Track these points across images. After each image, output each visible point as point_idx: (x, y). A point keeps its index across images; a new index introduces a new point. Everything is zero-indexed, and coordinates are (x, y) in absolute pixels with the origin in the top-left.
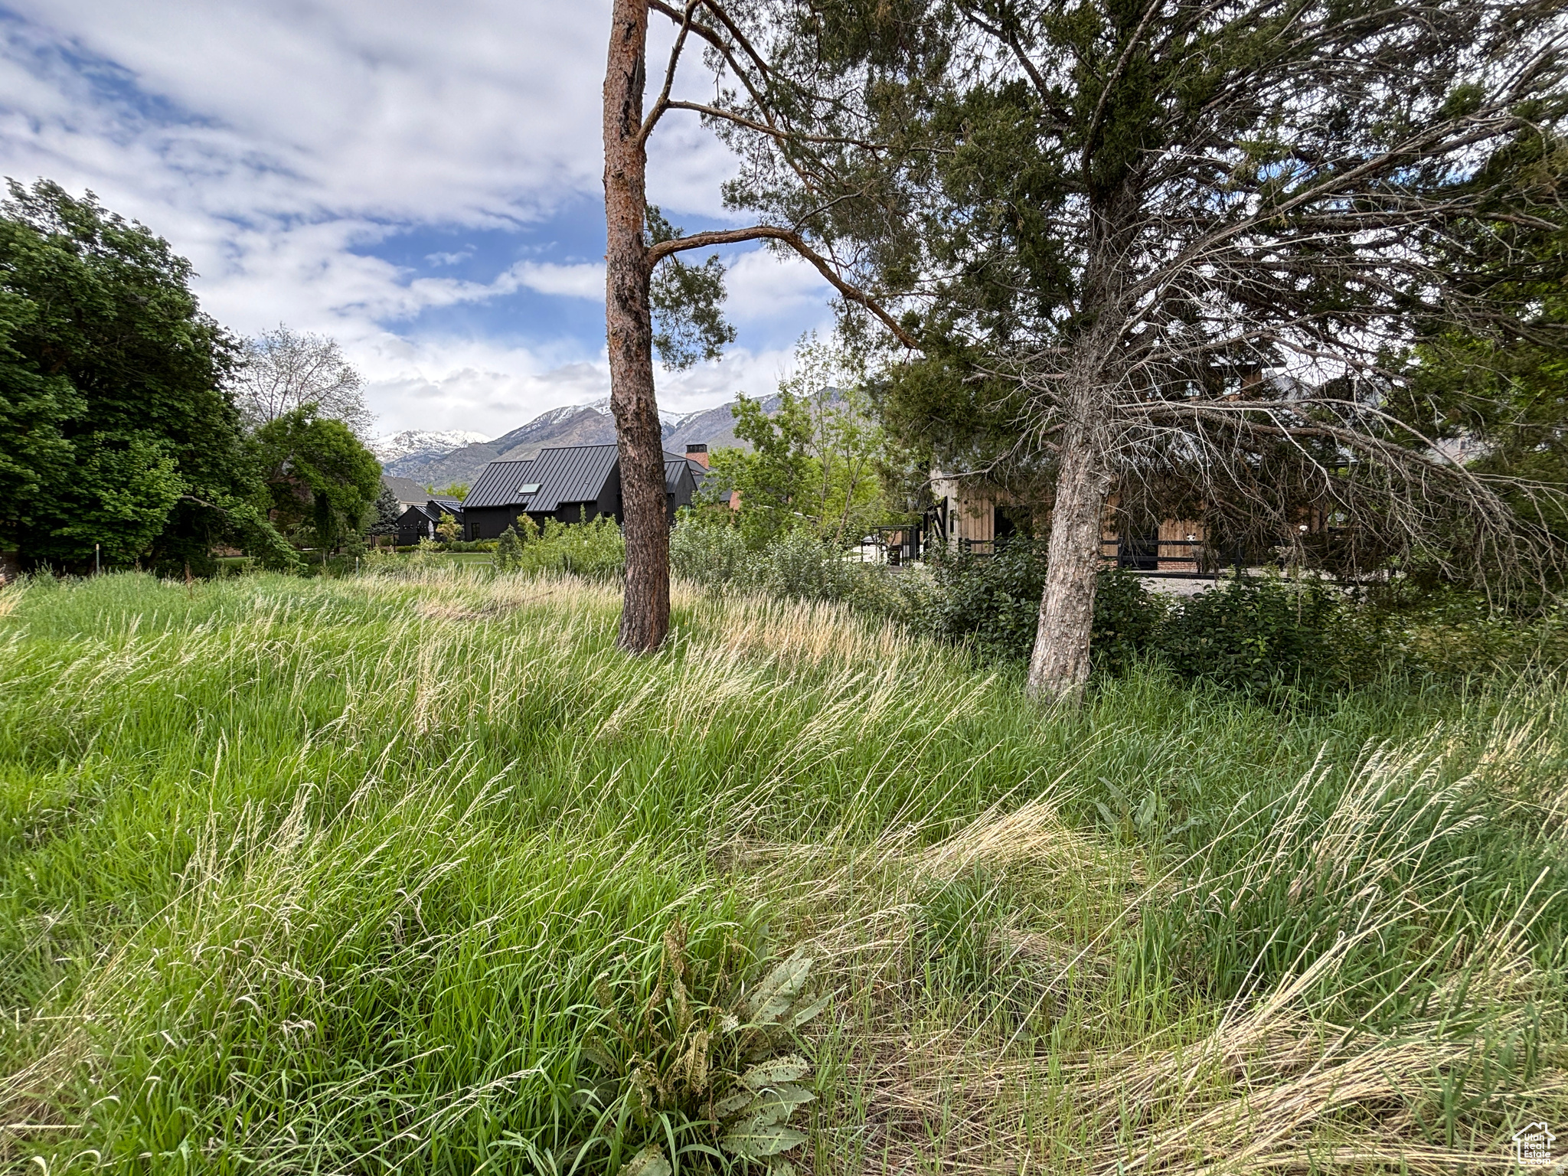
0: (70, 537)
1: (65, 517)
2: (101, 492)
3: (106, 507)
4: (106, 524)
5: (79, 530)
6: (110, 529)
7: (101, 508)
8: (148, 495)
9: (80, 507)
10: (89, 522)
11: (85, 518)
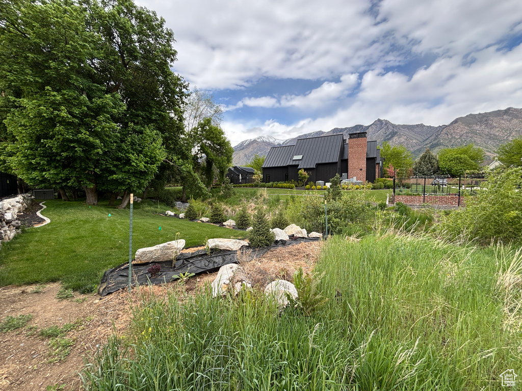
0: (116, 180)
1: (114, 169)
2: (131, 155)
3: (133, 164)
4: (132, 173)
5: (120, 176)
6: (134, 176)
7: (130, 165)
8: (151, 158)
9: (121, 164)
10: (125, 172)
11: (123, 170)
